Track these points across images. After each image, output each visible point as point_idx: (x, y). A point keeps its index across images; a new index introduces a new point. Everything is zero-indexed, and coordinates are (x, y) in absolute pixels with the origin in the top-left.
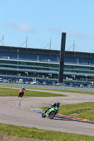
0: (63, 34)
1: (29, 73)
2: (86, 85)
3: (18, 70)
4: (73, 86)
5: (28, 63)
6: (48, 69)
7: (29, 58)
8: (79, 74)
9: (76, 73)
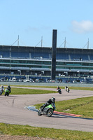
0: (54, 31)
1: (22, 71)
2: (78, 81)
3: (11, 68)
4: (66, 82)
5: (20, 62)
6: (41, 67)
7: (21, 57)
8: (71, 70)
9: (68, 70)
